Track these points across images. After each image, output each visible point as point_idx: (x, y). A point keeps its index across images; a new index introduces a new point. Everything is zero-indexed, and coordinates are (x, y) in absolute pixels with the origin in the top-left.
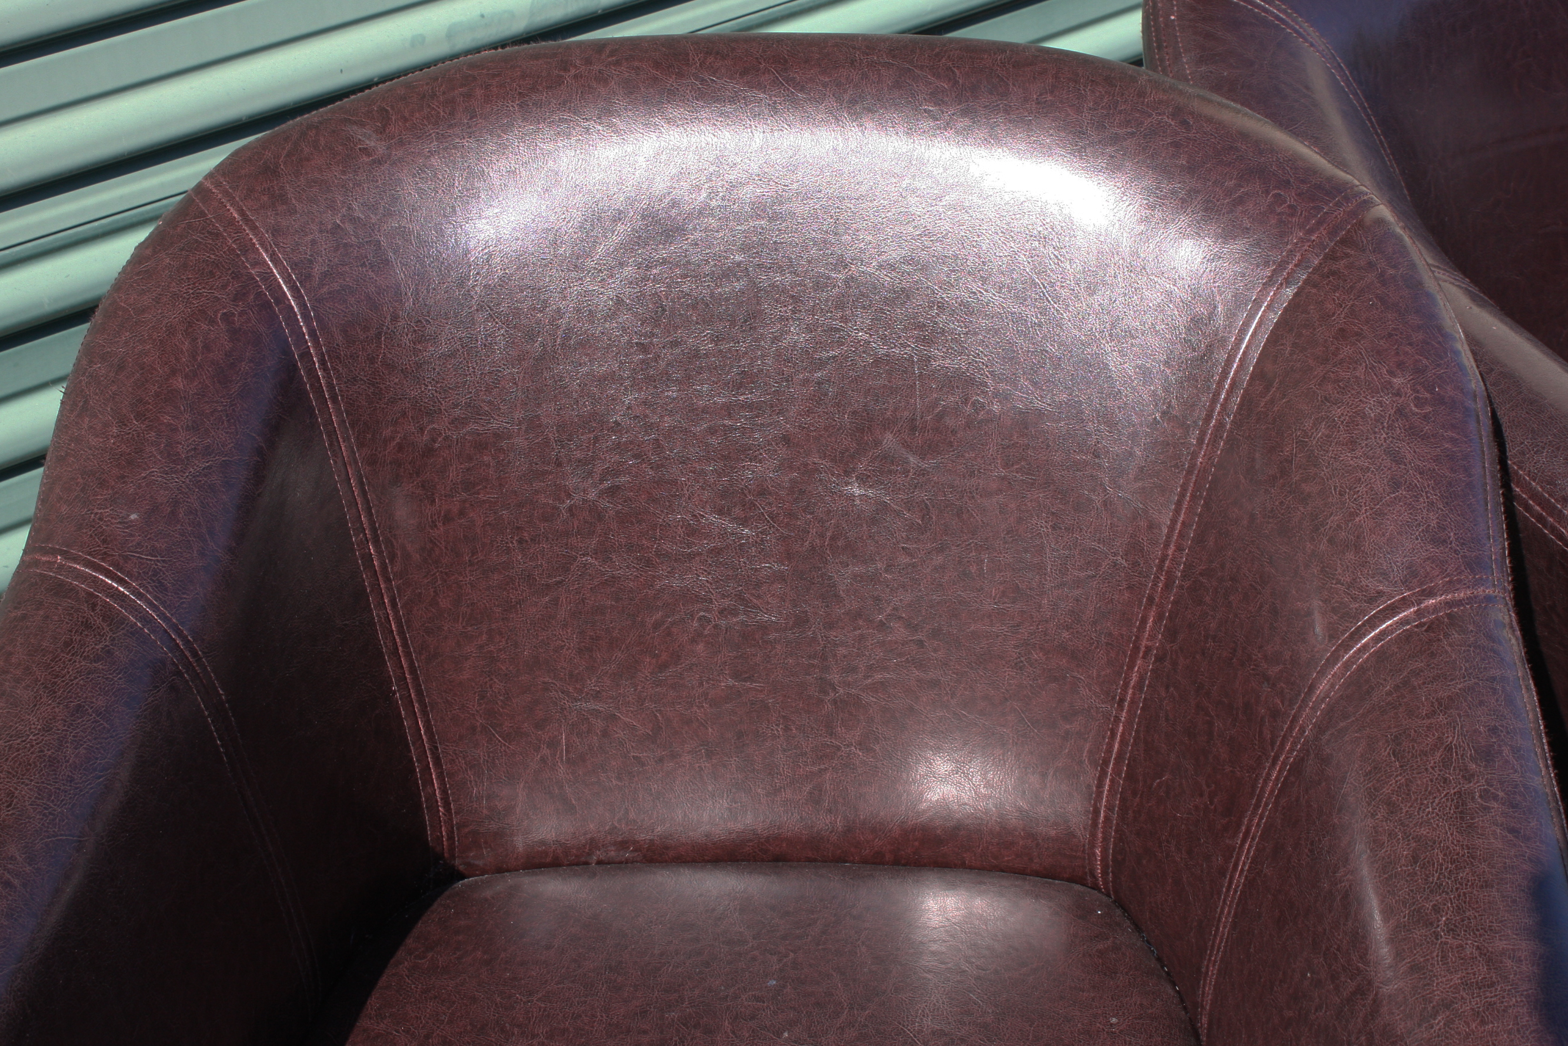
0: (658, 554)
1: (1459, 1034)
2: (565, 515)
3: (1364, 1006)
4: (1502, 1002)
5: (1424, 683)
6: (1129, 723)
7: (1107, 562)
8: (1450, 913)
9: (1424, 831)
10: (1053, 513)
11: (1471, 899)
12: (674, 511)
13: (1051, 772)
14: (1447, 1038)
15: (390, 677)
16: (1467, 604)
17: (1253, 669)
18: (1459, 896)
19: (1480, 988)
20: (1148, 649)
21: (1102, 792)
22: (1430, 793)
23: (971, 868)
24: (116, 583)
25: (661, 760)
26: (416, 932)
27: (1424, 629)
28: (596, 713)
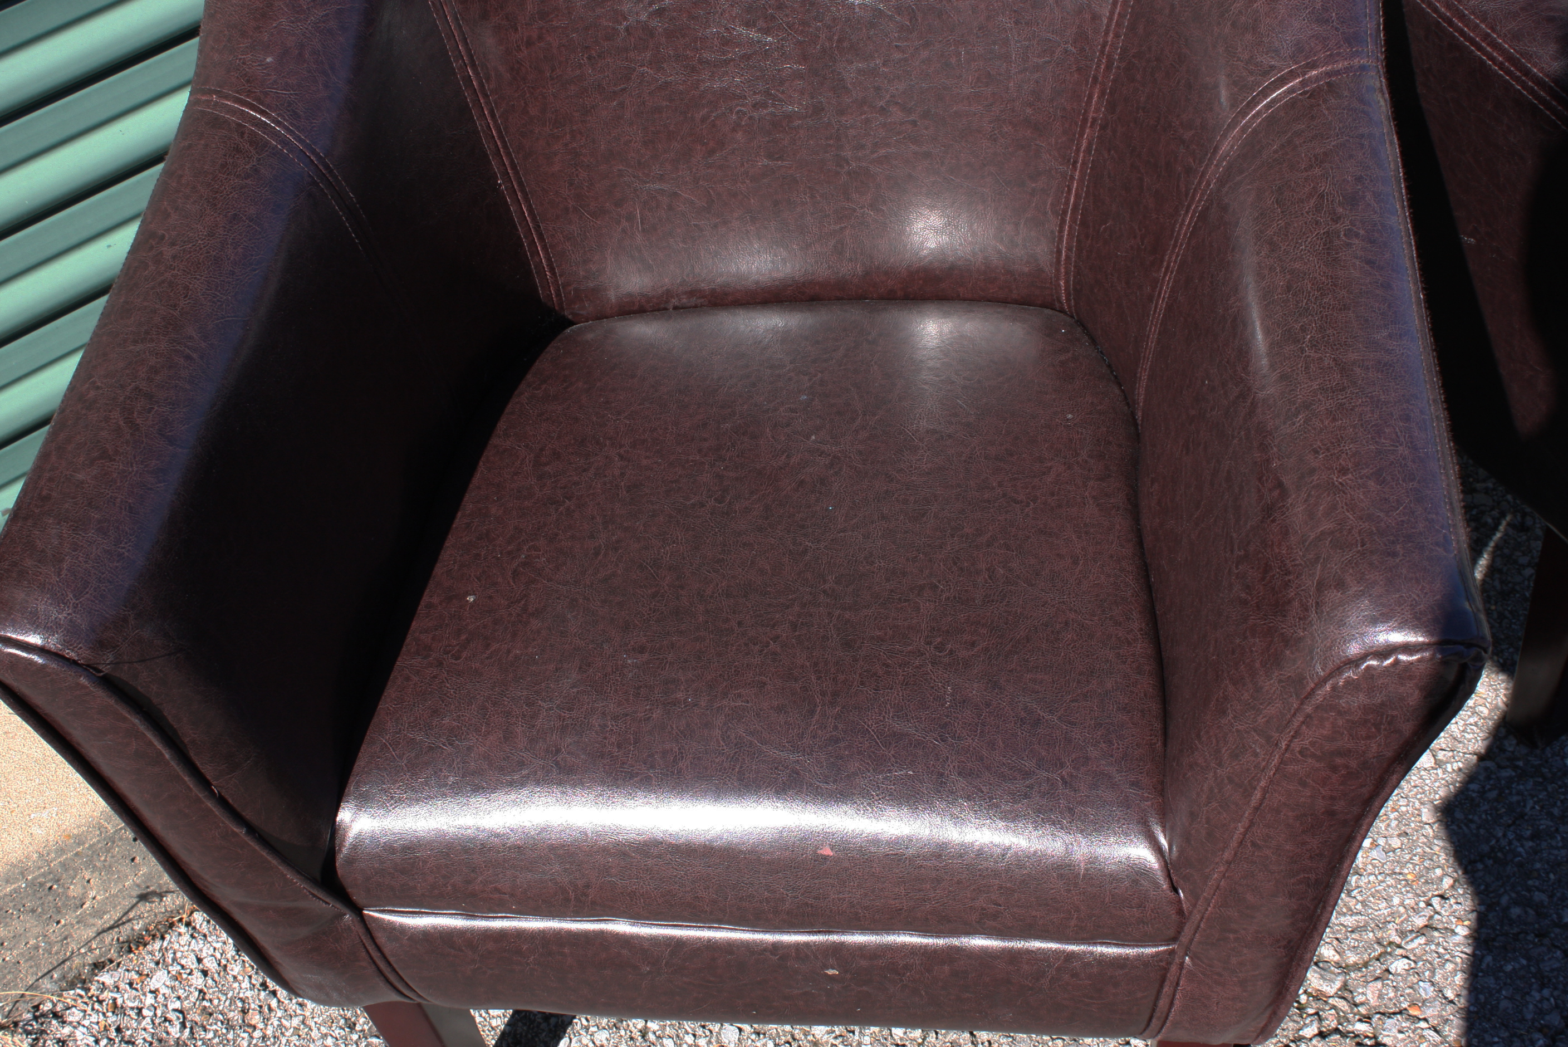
0: (701, 61)
1: (1315, 429)
2: (624, 34)
3: (1244, 407)
4: (1351, 403)
5: (1304, 142)
6: (1081, 180)
7: (1059, 49)
8: (1314, 331)
9: (1297, 265)
10: (1015, 11)
11: (1331, 320)
12: (710, 26)
13: (1022, 221)
14: (1305, 433)
15: (495, 173)
16: (1344, 73)
17: (1173, 134)
18: (1322, 317)
19: (1334, 392)
20: (1094, 120)
21: (1063, 236)
22: (1304, 233)
23: (965, 300)
24: (259, 114)
25: (716, 226)
26: (534, 369)
27: (1307, 96)
28: (662, 192)
